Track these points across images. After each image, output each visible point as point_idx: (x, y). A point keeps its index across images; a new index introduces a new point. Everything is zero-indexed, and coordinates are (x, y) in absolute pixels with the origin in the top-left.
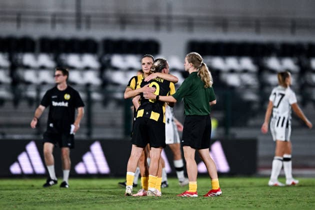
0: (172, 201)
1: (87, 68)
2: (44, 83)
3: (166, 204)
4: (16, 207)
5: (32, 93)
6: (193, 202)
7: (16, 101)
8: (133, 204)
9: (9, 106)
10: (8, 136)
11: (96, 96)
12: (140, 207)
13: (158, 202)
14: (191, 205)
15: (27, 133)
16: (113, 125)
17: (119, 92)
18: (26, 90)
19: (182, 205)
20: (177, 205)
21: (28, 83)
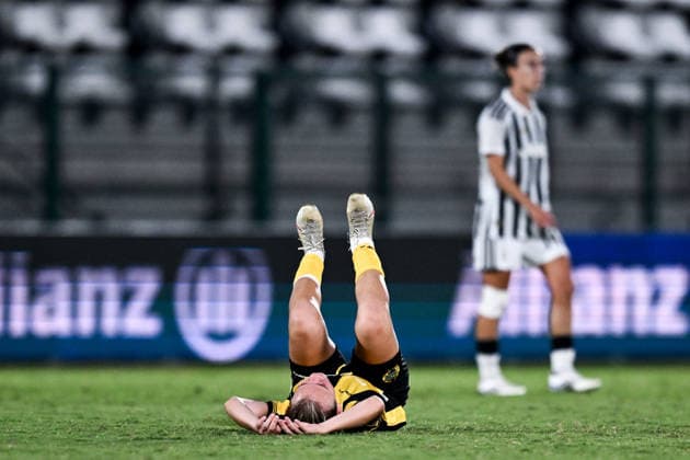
2: (233, 51)
5: (192, 83)
7: (141, 108)
9: (115, 126)
10: (116, 226)
11: (404, 92)
15: (175, 216)
17: (482, 78)
18: (172, 72)
21: (181, 50)
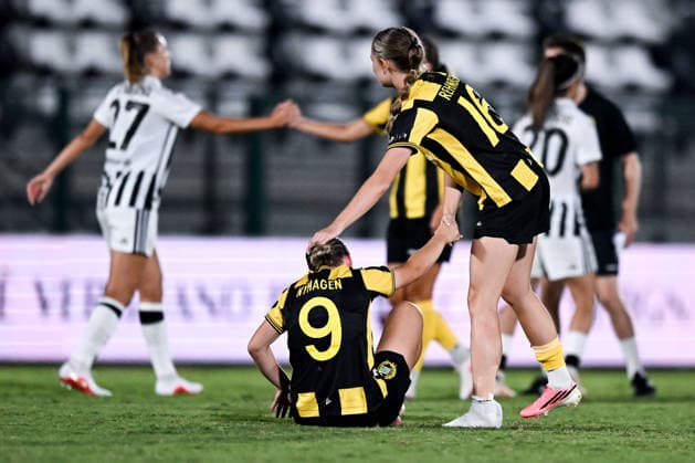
0: (617, 440)
3: (596, 449)
4: (140, 452)
6: (680, 444)
8: (498, 447)
12: (516, 459)
13: (574, 442)
14: (674, 453)
19: (646, 454)
20: (629, 452)
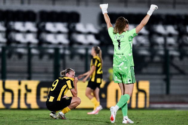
1: (28, 32)
16: (46, 72)
